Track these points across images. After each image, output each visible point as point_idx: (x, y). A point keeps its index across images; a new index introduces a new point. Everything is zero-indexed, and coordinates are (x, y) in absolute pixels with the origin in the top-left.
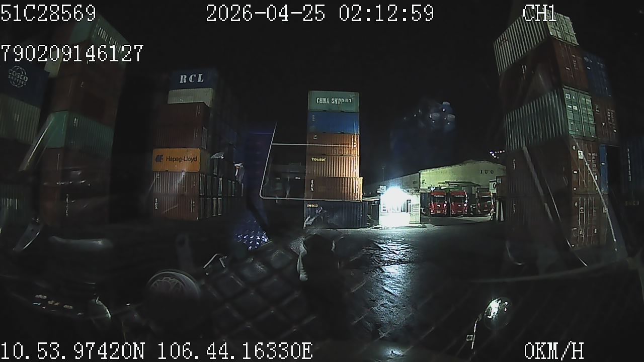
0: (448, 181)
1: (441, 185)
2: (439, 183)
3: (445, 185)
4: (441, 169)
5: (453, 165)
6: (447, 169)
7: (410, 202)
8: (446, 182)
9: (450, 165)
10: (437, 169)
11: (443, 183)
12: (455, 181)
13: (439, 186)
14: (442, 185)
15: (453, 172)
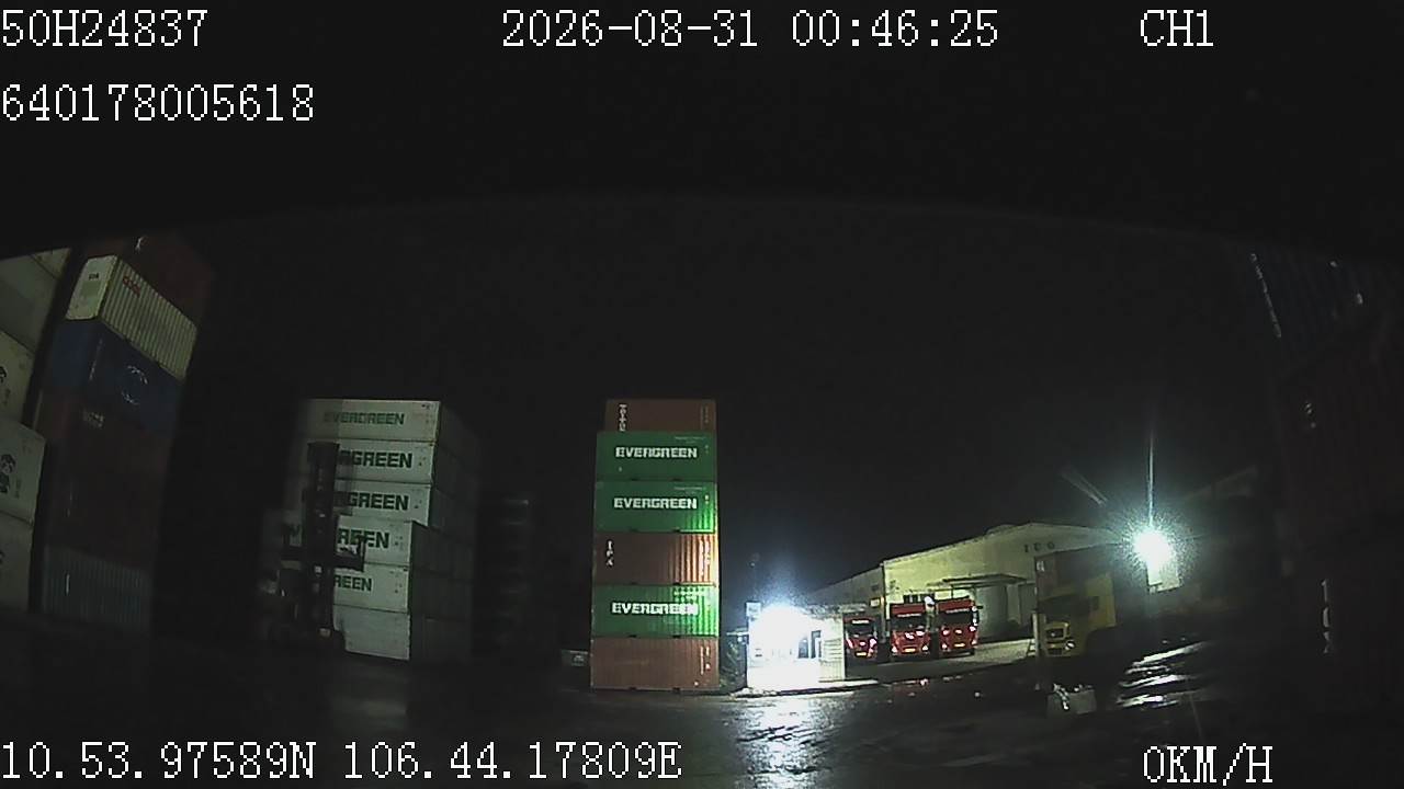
0: (950, 577)
1: (932, 588)
2: (929, 585)
3: (942, 587)
4: (932, 554)
5: (957, 542)
6: (947, 551)
7: (819, 636)
8: (945, 581)
9: (952, 542)
10: (924, 553)
11: (938, 584)
12: (967, 576)
13: (930, 590)
14: (937, 588)
15: (959, 558)
